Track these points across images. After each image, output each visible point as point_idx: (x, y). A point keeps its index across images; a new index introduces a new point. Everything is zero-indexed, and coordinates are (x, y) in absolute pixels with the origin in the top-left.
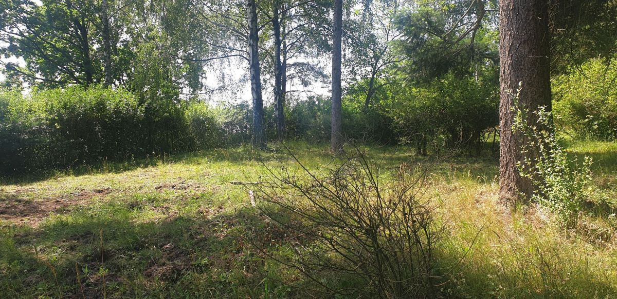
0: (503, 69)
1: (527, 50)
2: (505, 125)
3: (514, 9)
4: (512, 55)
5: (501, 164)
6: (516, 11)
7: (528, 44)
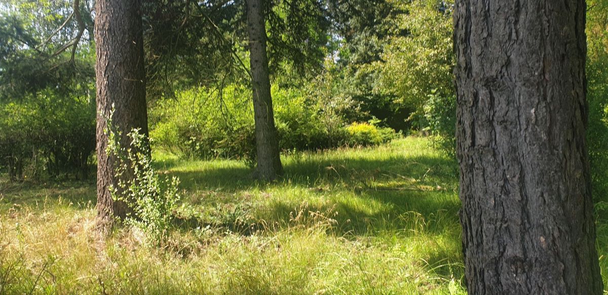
0: (99, 90)
1: (123, 72)
2: (101, 147)
3: (109, 30)
4: (108, 76)
5: (99, 188)
6: (112, 32)
7: (124, 67)
